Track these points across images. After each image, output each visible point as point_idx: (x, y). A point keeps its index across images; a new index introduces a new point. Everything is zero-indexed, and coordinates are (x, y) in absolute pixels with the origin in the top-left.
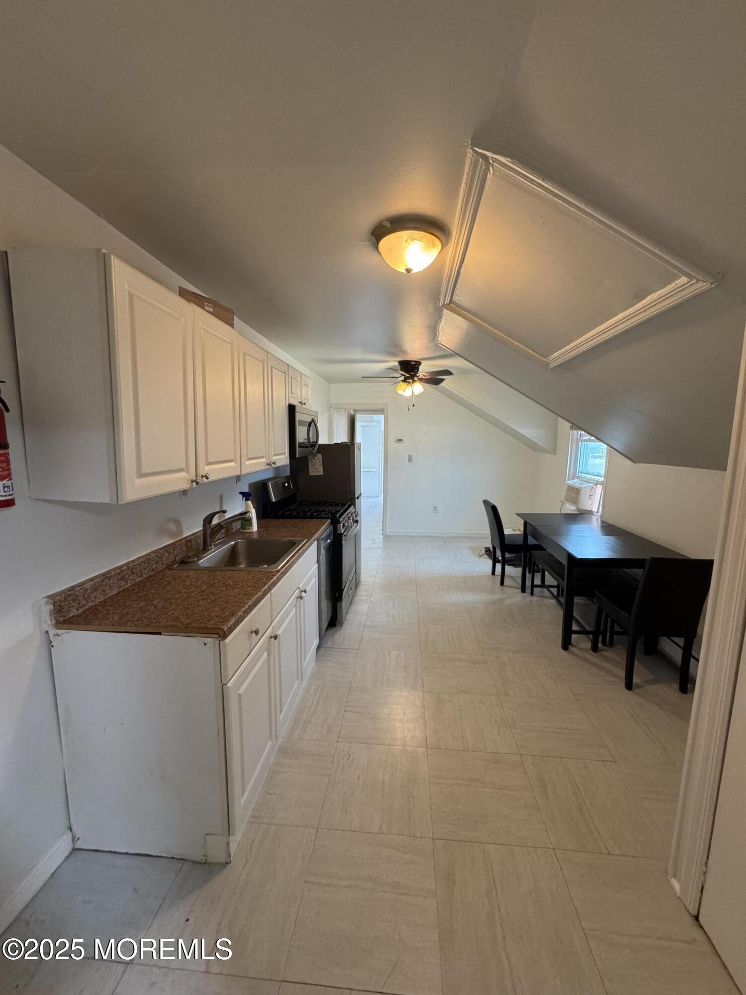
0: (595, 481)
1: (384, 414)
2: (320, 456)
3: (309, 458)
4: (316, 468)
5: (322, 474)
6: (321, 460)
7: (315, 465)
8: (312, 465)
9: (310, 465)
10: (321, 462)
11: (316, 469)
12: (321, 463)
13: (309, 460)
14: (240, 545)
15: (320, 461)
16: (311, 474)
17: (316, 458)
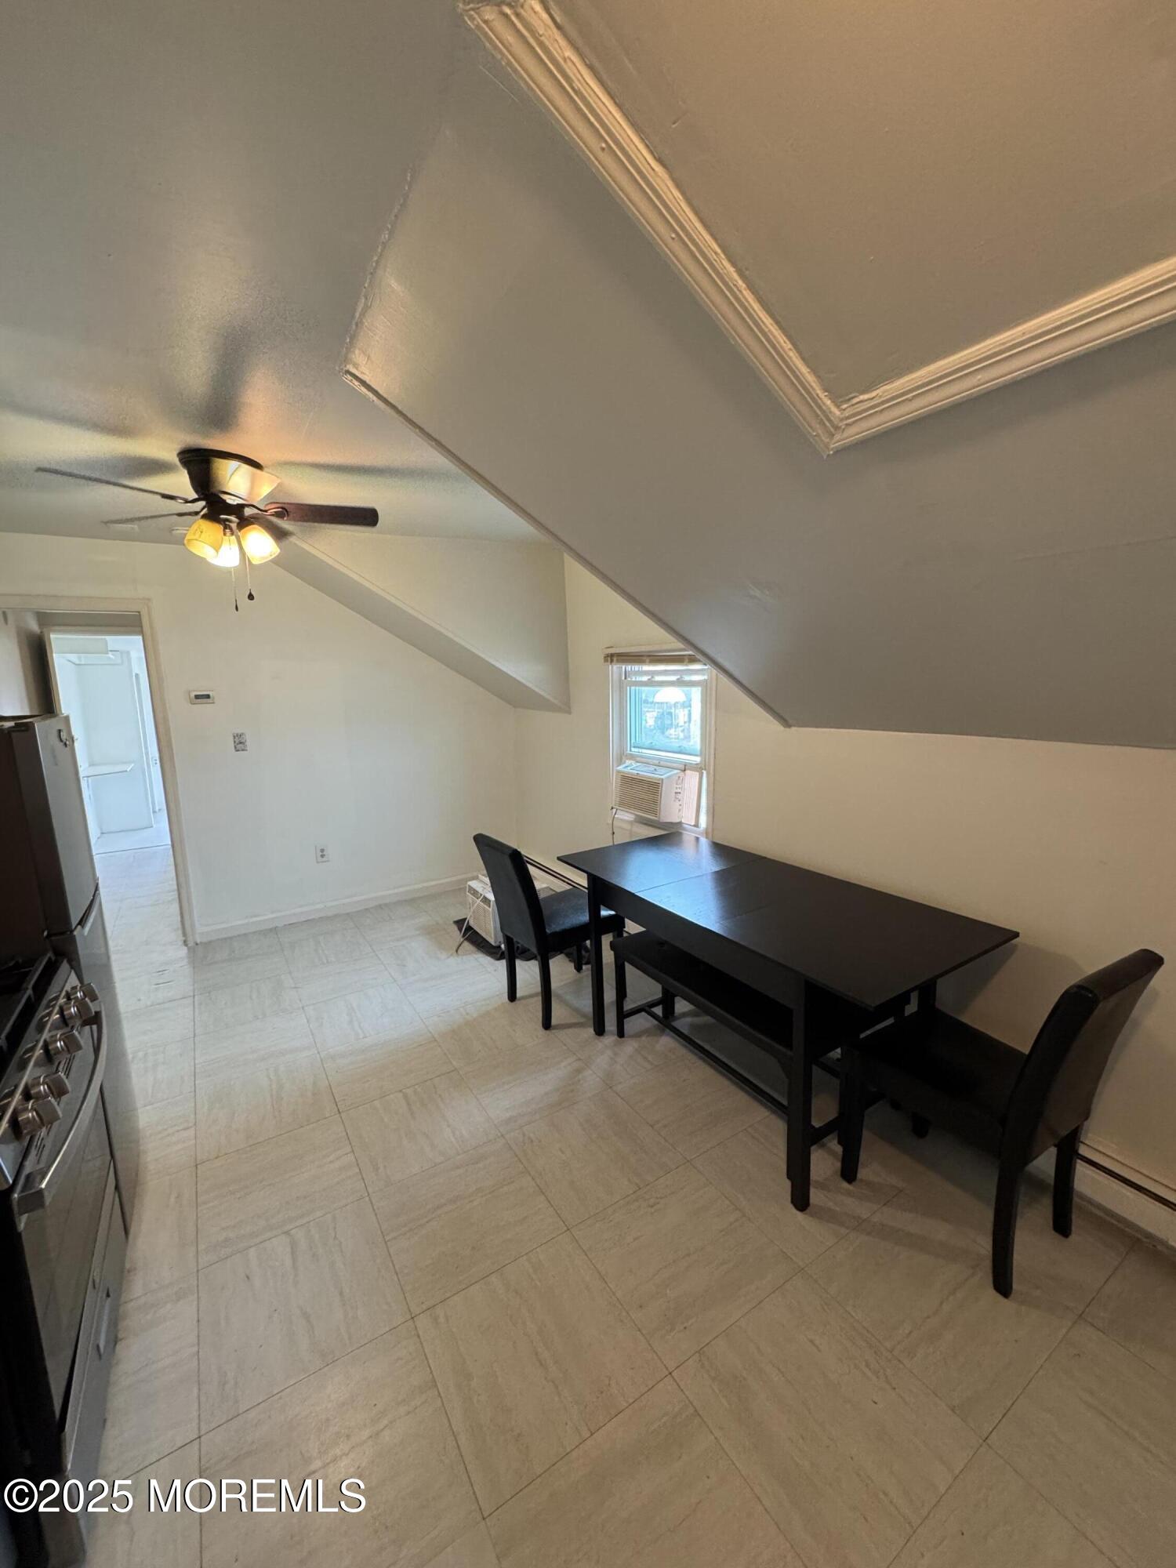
0: (681, 763)
1: (141, 633)
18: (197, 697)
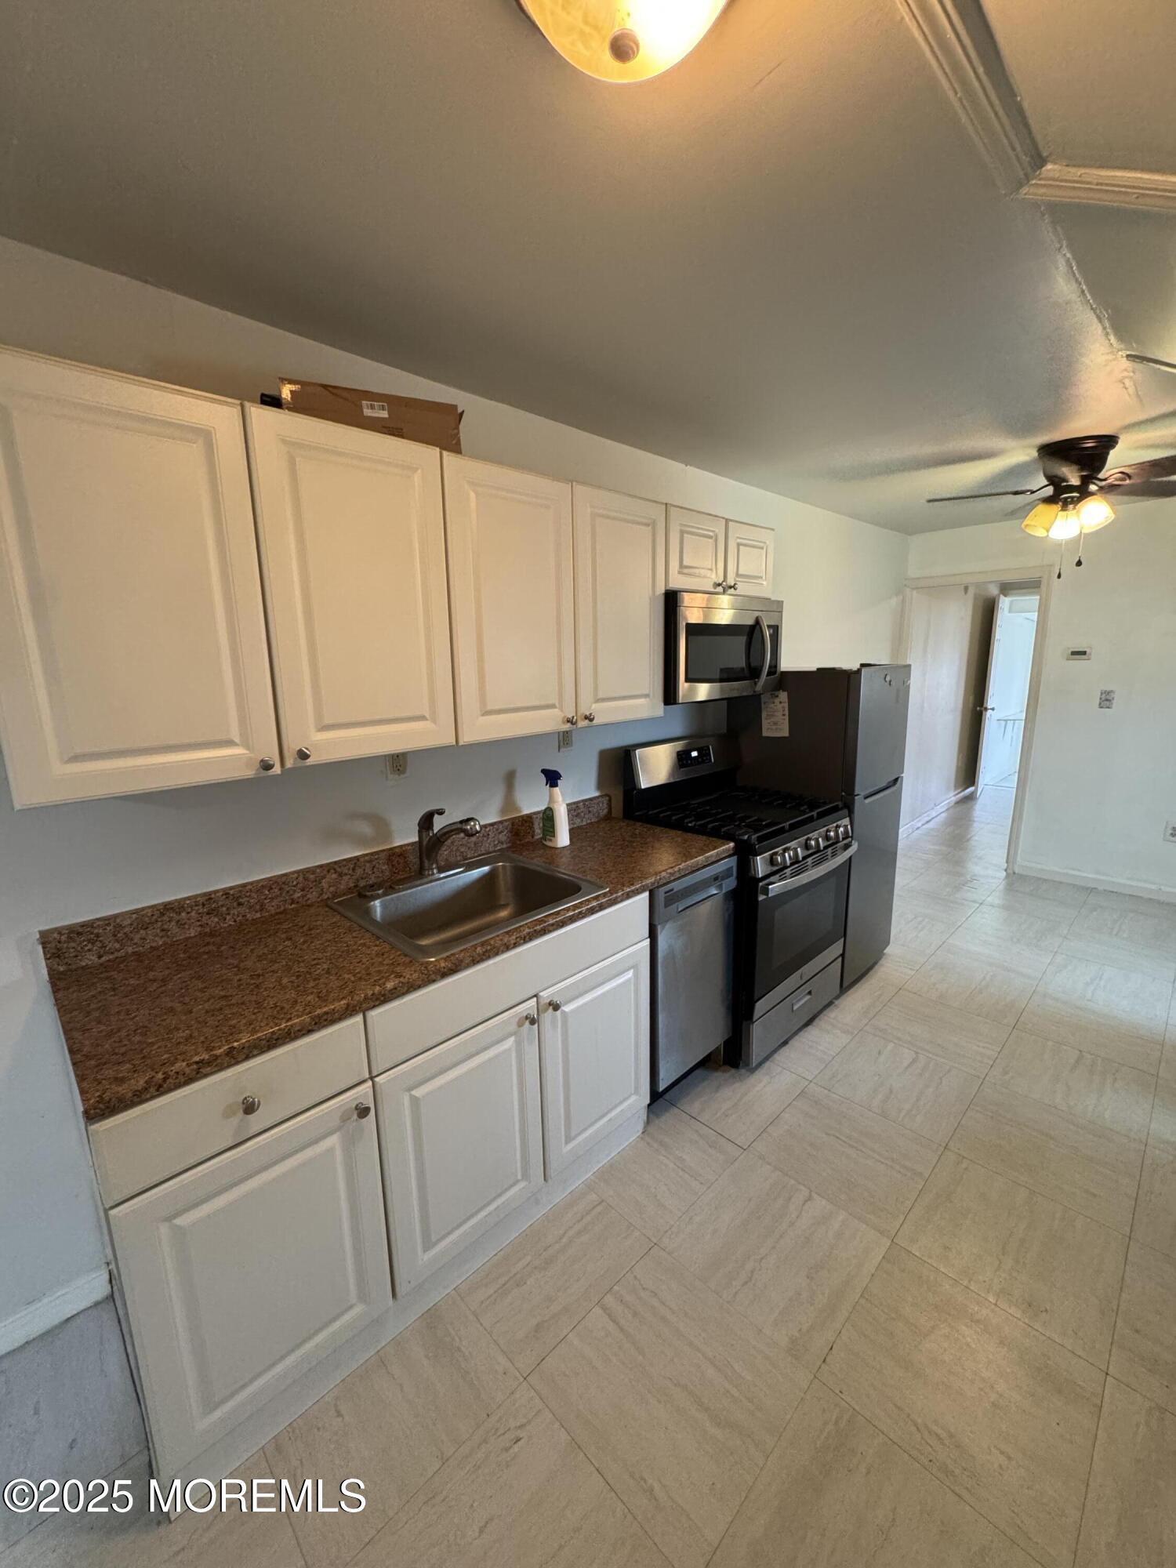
2: (783, 696)
3: (763, 701)
4: (776, 721)
5: (786, 734)
6: (786, 705)
7: (773, 715)
8: (769, 716)
9: (764, 715)
10: (787, 709)
11: (775, 724)
12: (787, 713)
13: (763, 706)
14: (501, 877)
15: (783, 707)
16: (765, 733)
17: (777, 701)
18: (1074, 653)
